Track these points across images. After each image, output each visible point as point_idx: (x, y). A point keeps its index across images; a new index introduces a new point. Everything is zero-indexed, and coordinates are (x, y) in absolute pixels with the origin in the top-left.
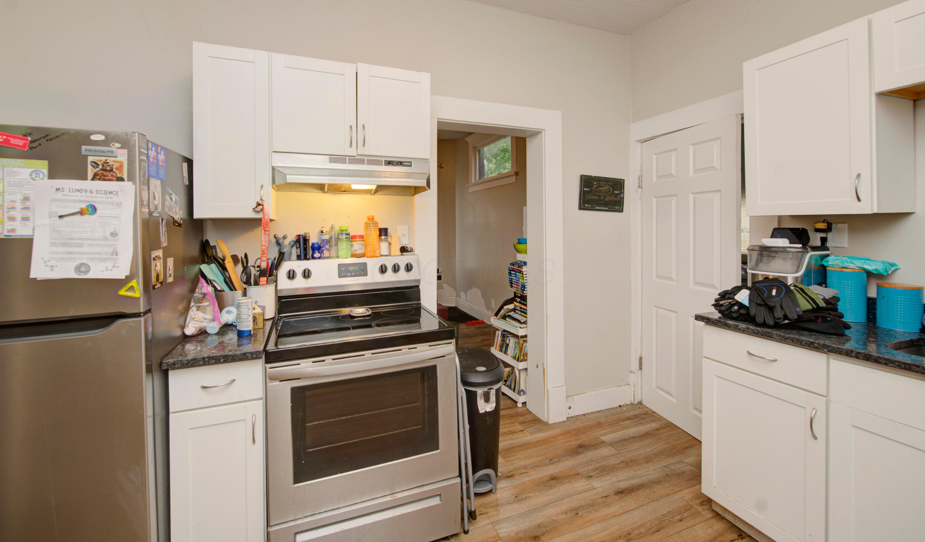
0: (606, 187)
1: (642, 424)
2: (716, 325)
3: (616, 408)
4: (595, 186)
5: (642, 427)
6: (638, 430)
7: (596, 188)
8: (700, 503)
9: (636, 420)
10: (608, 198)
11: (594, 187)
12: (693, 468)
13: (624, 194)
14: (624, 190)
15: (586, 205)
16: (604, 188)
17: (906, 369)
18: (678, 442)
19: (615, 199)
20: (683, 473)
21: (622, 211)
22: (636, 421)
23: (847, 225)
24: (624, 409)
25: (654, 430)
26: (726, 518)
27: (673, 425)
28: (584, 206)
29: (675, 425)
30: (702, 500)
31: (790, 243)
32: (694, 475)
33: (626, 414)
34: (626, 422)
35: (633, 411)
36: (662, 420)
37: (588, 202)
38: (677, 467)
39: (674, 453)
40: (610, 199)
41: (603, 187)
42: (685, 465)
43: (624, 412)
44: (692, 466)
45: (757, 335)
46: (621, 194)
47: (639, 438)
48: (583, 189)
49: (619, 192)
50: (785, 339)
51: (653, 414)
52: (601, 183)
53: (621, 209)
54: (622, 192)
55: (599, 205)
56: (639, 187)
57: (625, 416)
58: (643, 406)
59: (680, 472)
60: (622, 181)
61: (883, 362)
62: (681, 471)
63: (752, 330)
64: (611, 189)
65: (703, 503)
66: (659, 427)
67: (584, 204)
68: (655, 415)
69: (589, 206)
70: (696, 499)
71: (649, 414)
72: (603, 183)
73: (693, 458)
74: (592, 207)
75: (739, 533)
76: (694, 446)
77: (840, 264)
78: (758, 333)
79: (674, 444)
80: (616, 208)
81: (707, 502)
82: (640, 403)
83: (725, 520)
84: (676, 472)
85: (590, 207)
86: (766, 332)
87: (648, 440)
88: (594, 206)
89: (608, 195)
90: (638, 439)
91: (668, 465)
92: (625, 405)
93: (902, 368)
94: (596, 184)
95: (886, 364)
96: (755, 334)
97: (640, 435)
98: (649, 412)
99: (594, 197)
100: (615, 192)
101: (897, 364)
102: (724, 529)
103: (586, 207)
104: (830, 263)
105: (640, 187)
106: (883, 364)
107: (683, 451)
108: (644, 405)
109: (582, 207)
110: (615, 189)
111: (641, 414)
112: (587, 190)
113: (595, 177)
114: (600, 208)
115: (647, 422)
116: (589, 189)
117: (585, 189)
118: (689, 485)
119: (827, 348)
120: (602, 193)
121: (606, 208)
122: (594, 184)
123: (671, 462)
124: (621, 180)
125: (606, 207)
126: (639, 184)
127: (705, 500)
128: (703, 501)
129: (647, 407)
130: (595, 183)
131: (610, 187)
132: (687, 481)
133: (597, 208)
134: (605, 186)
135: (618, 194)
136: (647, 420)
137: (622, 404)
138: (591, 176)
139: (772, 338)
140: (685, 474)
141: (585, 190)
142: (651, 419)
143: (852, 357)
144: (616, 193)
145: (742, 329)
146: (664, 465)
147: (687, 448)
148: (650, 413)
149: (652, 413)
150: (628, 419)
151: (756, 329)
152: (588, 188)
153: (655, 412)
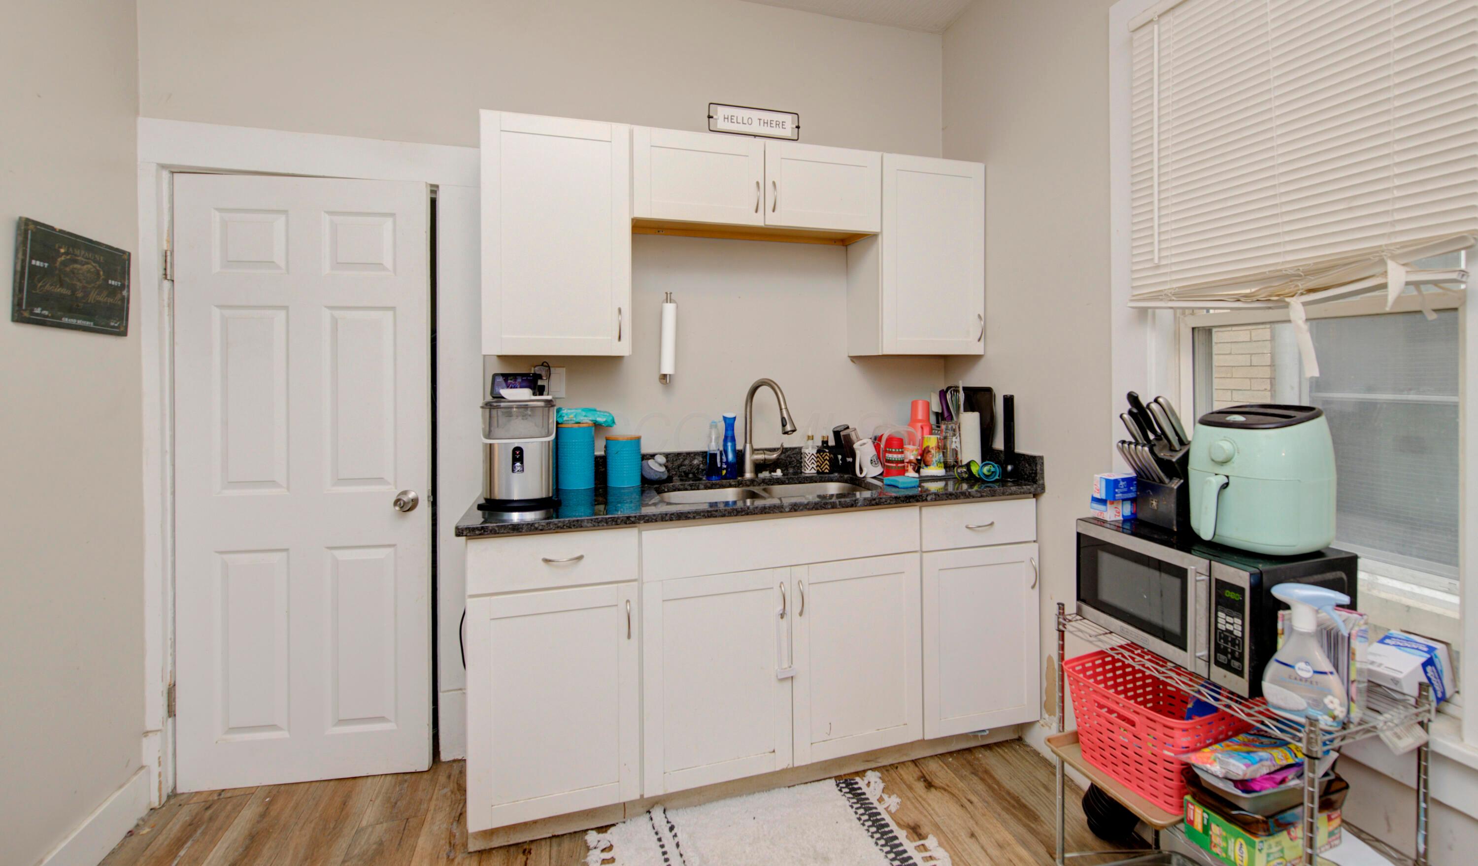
0: (89, 266)
1: (222, 829)
2: (498, 533)
3: (121, 845)
4: (63, 258)
5: (227, 833)
6: (226, 845)
7: (64, 264)
8: (447, 861)
9: (199, 831)
10: (93, 297)
11: (59, 260)
12: (385, 825)
13: (129, 291)
14: (129, 279)
15: (38, 311)
16: (85, 267)
17: (709, 517)
18: (322, 806)
19: (110, 300)
20: (381, 843)
21: (123, 333)
22: (204, 833)
23: (564, 369)
24: (144, 832)
25: (258, 822)
26: (493, 847)
27: (282, 788)
28: (32, 313)
29: (285, 784)
30: (445, 856)
31: (534, 394)
32: (399, 833)
33: (161, 838)
34: (182, 853)
35: (175, 820)
36: (253, 793)
37: (45, 300)
38: (362, 843)
39: (334, 828)
40: (100, 298)
41: (83, 265)
42: (370, 829)
43: (155, 838)
44: (382, 823)
45: (562, 530)
46: (124, 289)
47: (246, 856)
48: (30, 262)
49: (119, 283)
50: (598, 523)
51: (222, 796)
52: (77, 252)
53: (122, 329)
54: (126, 284)
55: (72, 311)
56: (166, 278)
57: (166, 843)
58: (185, 796)
59: (374, 847)
60: (126, 257)
61: (692, 517)
62: (374, 844)
63: (556, 524)
64: (101, 273)
65: (450, 858)
66: (261, 809)
67: (31, 304)
68: (229, 795)
69: (46, 313)
70: (438, 862)
71: (214, 802)
72: (83, 252)
73: (369, 811)
74: (52, 317)
75: (521, 850)
76: (351, 792)
77: (574, 419)
78: (564, 526)
79: (318, 815)
80: (112, 324)
81: (452, 851)
82: (174, 795)
83: (494, 852)
84: (370, 853)
85: (47, 316)
86: (574, 521)
87: (268, 846)
88: (59, 313)
89: (94, 287)
90: (246, 860)
91: (347, 854)
92: (141, 823)
93: (706, 517)
94: (66, 254)
95: (694, 518)
96: (559, 530)
97: (241, 850)
98: (210, 798)
99: (59, 290)
100: (110, 282)
101: (702, 514)
102: (504, 864)
103: (37, 315)
104: (565, 418)
105: (169, 277)
106: (691, 519)
107: (344, 813)
108: (183, 794)
109: (26, 314)
110: (110, 275)
111: (197, 814)
112: (40, 267)
113: (61, 231)
114: (73, 321)
115: (228, 817)
116: (46, 265)
117: (34, 262)
118: (408, 852)
119: (644, 519)
120: (79, 280)
121: (87, 323)
122: (59, 251)
123: (344, 845)
124: (124, 252)
125: (90, 321)
126: (165, 269)
127: (447, 851)
128: (447, 854)
129: (197, 793)
130: (62, 251)
131: (98, 268)
132: (398, 850)
133: (66, 320)
134: (87, 263)
135: (115, 288)
136: (223, 814)
137: (130, 826)
138: (52, 228)
139: (582, 527)
140: (385, 844)
141: (35, 266)
142: (229, 807)
143: (666, 521)
144: (111, 285)
145: (540, 528)
146: (341, 859)
147: (344, 803)
148: (216, 798)
149: (220, 795)
150: (179, 842)
151: (559, 521)
152: (44, 262)
153: (223, 790)
